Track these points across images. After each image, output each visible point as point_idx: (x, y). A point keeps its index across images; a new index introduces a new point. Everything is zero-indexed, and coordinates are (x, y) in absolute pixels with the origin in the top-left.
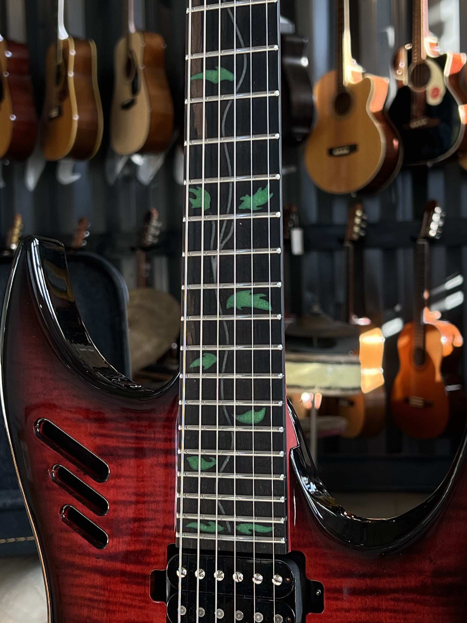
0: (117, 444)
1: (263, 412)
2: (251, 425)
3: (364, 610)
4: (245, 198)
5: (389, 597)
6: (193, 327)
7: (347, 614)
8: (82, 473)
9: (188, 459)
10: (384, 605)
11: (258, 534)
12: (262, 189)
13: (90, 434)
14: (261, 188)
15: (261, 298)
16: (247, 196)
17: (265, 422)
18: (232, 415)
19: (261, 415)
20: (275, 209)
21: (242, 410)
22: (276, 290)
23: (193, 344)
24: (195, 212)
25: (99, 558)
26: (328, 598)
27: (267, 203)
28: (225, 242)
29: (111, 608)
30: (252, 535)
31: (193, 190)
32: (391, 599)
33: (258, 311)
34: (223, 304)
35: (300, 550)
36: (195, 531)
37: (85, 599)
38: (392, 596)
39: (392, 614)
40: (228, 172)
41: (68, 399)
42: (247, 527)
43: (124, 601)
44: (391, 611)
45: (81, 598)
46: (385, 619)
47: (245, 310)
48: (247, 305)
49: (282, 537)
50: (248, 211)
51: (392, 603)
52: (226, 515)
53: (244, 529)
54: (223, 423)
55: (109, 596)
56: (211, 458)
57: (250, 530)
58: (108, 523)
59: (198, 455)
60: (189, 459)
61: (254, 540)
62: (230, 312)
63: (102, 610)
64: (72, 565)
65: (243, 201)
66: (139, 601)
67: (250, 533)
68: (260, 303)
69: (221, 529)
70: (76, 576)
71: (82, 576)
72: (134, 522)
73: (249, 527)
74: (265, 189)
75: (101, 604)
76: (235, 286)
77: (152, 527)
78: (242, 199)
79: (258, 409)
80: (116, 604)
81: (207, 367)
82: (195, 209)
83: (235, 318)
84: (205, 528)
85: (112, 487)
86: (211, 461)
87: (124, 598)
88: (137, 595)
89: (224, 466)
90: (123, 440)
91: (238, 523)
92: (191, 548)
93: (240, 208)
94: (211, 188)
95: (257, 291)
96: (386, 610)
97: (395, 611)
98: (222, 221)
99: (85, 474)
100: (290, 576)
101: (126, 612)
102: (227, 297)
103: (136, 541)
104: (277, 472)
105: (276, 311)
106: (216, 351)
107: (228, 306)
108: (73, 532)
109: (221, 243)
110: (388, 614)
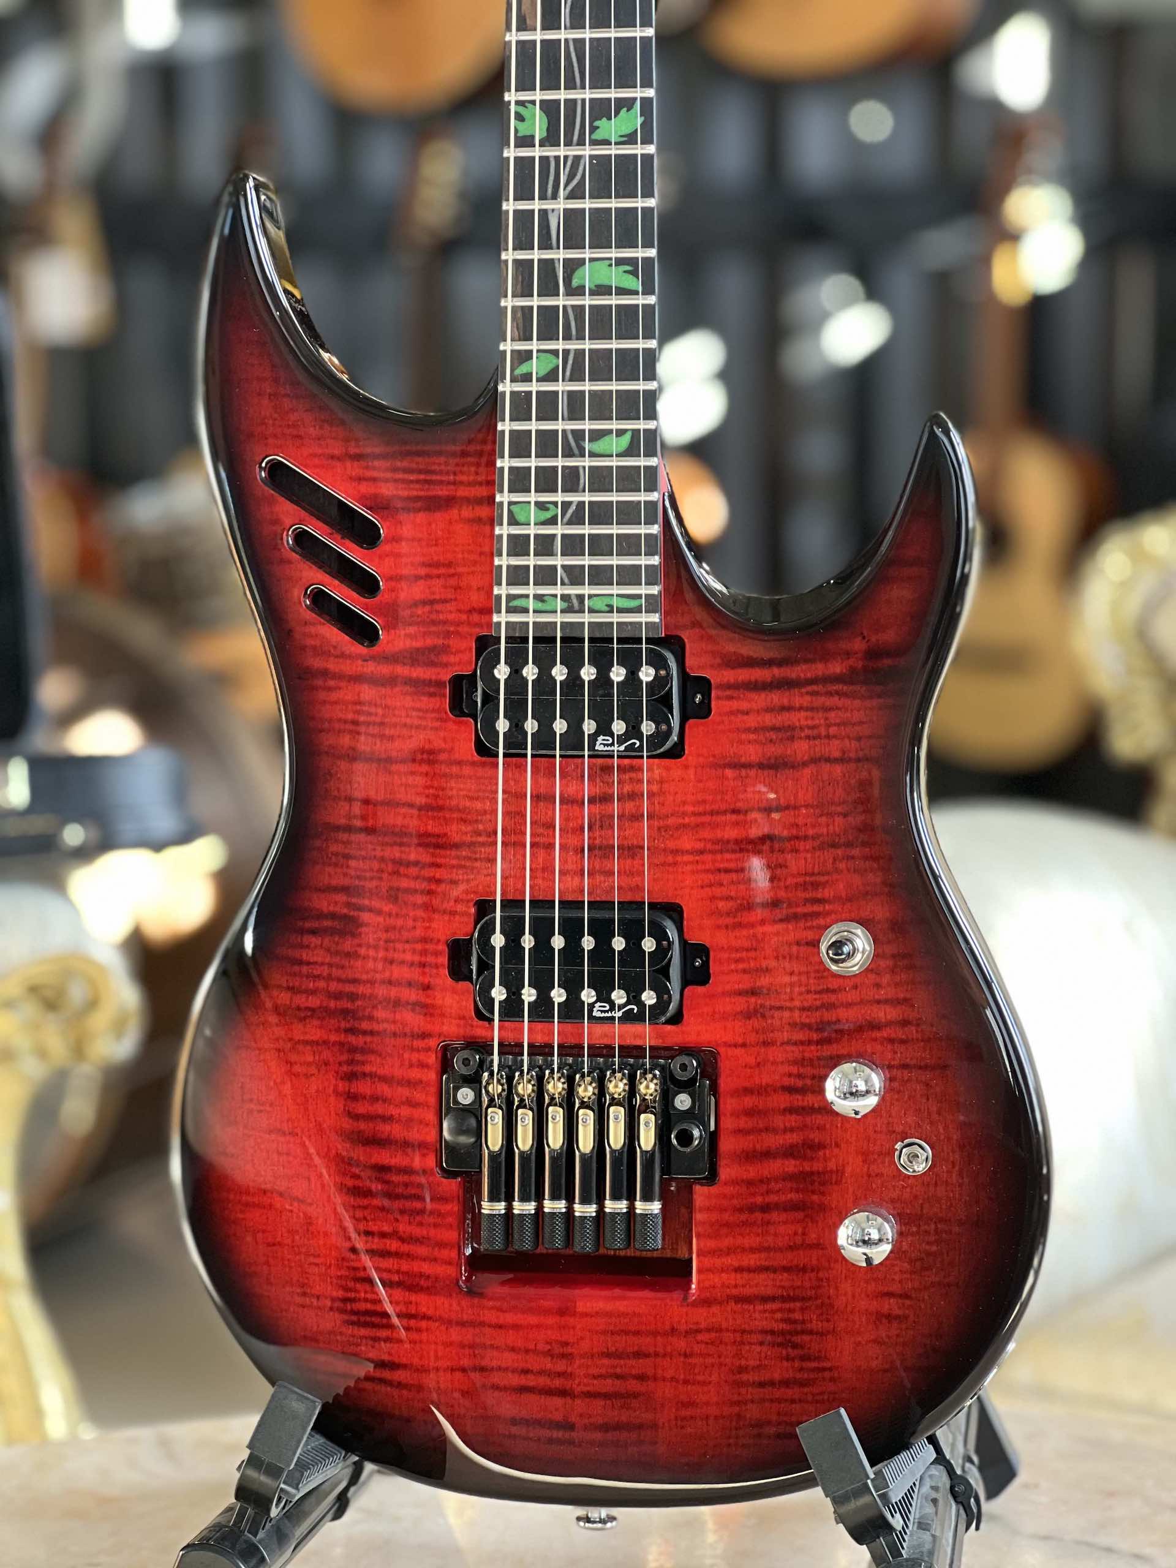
0: (395, 492)
1: (627, 438)
2: (612, 456)
3: (769, 710)
4: (602, 123)
5: (803, 690)
6: (519, 315)
7: (745, 717)
8: (339, 537)
9: (512, 507)
10: (797, 701)
11: (620, 611)
12: (628, 110)
13: (351, 478)
14: (625, 109)
15: (625, 272)
16: (604, 119)
17: (631, 451)
18: (582, 443)
19: (626, 439)
20: (646, 141)
21: (596, 435)
22: (648, 261)
23: (520, 340)
24: (526, 141)
25: (366, 661)
26: (718, 698)
27: (637, 130)
28: (570, 188)
29: (387, 732)
30: (611, 611)
31: (521, 109)
32: (807, 693)
33: (622, 291)
34: (568, 280)
35: (679, 633)
36: (525, 611)
37: (345, 722)
38: (809, 688)
39: (809, 714)
40: (575, 83)
41: (315, 426)
42: (603, 602)
43: (408, 721)
44: (807, 709)
45: (340, 720)
46: (799, 720)
47: (602, 290)
48: (606, 282)
49: (654, 611)
50: (607, 142)
51: (808, 698)
52: (572, 585)
53: (599, 604)
54: (568, 454)
55: (383, 715)
56: (548, 505)
57: (608, 606)
58: (380, 609)
59: (529, 503)
60: (514, 508)
61: (615, 618)
62: (579, 291)
63: (373, 736)
64: (325, 673)
65: (598, 127)
66: (432, 719)
67: (607, 609)
68: (623, 278)
69: (565, 605)
70: (330, 689)
71: (340, 688)
72: (424, 606)
73: (607, 601)
74: (632, 111)
75: (371, 728)
76: (587, 254)
77: (451, 612)
78: (597, 123)
79: (620, 433)
80: (395, 725)
81: (542, 373)
82: (525, 137)
83: (587, 301)
84: (540, 606)
85: (387, 556)
86: (547, 509)
87: (407, 716)
88: (427, 711)
89: (568, 515)
90: (403, 486)
91: (590, 596)
92: (517, 635)
93: (594, 137)
94: (550, 108)
95: (620, 262)
96: (801, 708)
97: (812, 709)
98: (566, 157)
99: (342, 538)
100: (666, 667)
101: (411, 737)
102: (573, 271)
103: (425, 633)
104: (650, 522)
105: (648, 290)
106: (557, 351)
107: (575, 283)
108: (324, 624)
109: (564, 189)
110: (803, 714)
